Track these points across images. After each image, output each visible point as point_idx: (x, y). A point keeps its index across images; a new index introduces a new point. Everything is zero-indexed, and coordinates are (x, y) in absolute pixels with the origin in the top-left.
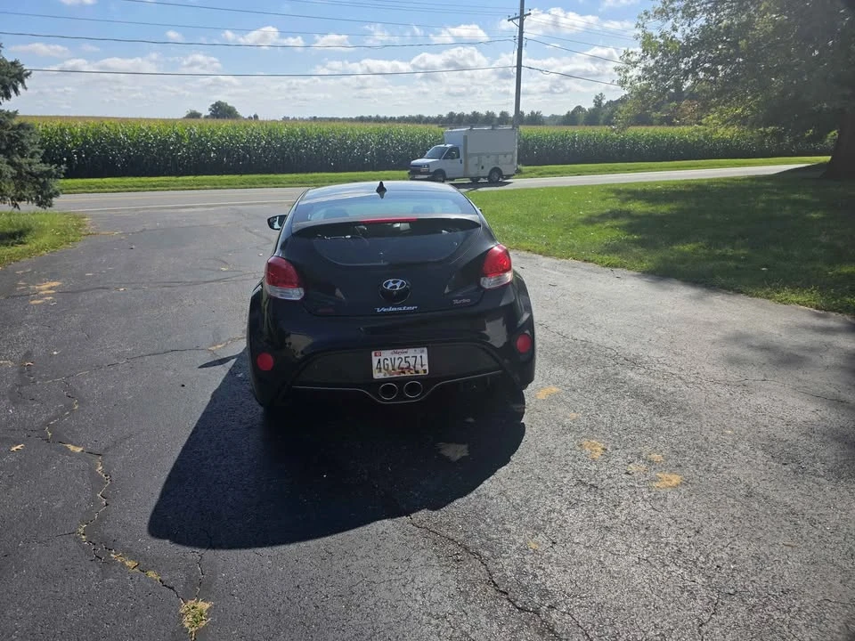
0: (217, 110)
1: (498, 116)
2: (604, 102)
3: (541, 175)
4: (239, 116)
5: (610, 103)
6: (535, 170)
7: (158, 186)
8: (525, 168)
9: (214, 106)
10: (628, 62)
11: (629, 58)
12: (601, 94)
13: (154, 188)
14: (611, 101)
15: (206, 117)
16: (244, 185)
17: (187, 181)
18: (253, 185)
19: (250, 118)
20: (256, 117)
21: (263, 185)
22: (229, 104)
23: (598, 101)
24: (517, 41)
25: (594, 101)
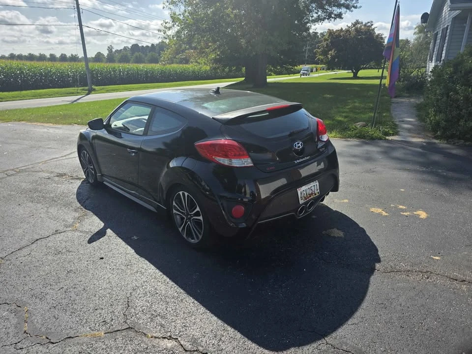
1: (48, 56)
2: (114, 50)
3: (108, 91)
5: (117, 51)
6: (103, 89)
8: (97, 88)
10: (166, 27)
11: (166, 25)
12: (111, 46)
14: (117, 50)
23: (110, 49)
24: (76, 9)
25: (108, 49)
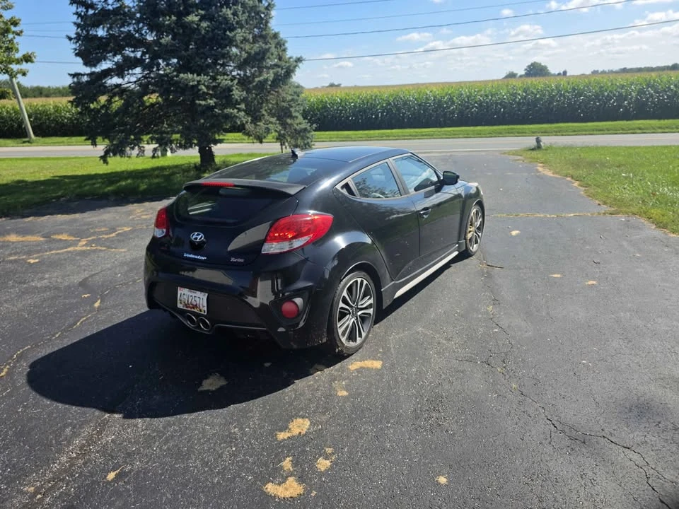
0: (531, 70)
4: (549, 73)
7: (426, 135)
9: (529, 67)
13: (422, 136)
15: (521, 76)
16: (491, 135)
17: (448, 131)
18: (499, 134)
19: (559, 74)
20: (565, 73)
21: (508, 135)
22: (543, 64)
